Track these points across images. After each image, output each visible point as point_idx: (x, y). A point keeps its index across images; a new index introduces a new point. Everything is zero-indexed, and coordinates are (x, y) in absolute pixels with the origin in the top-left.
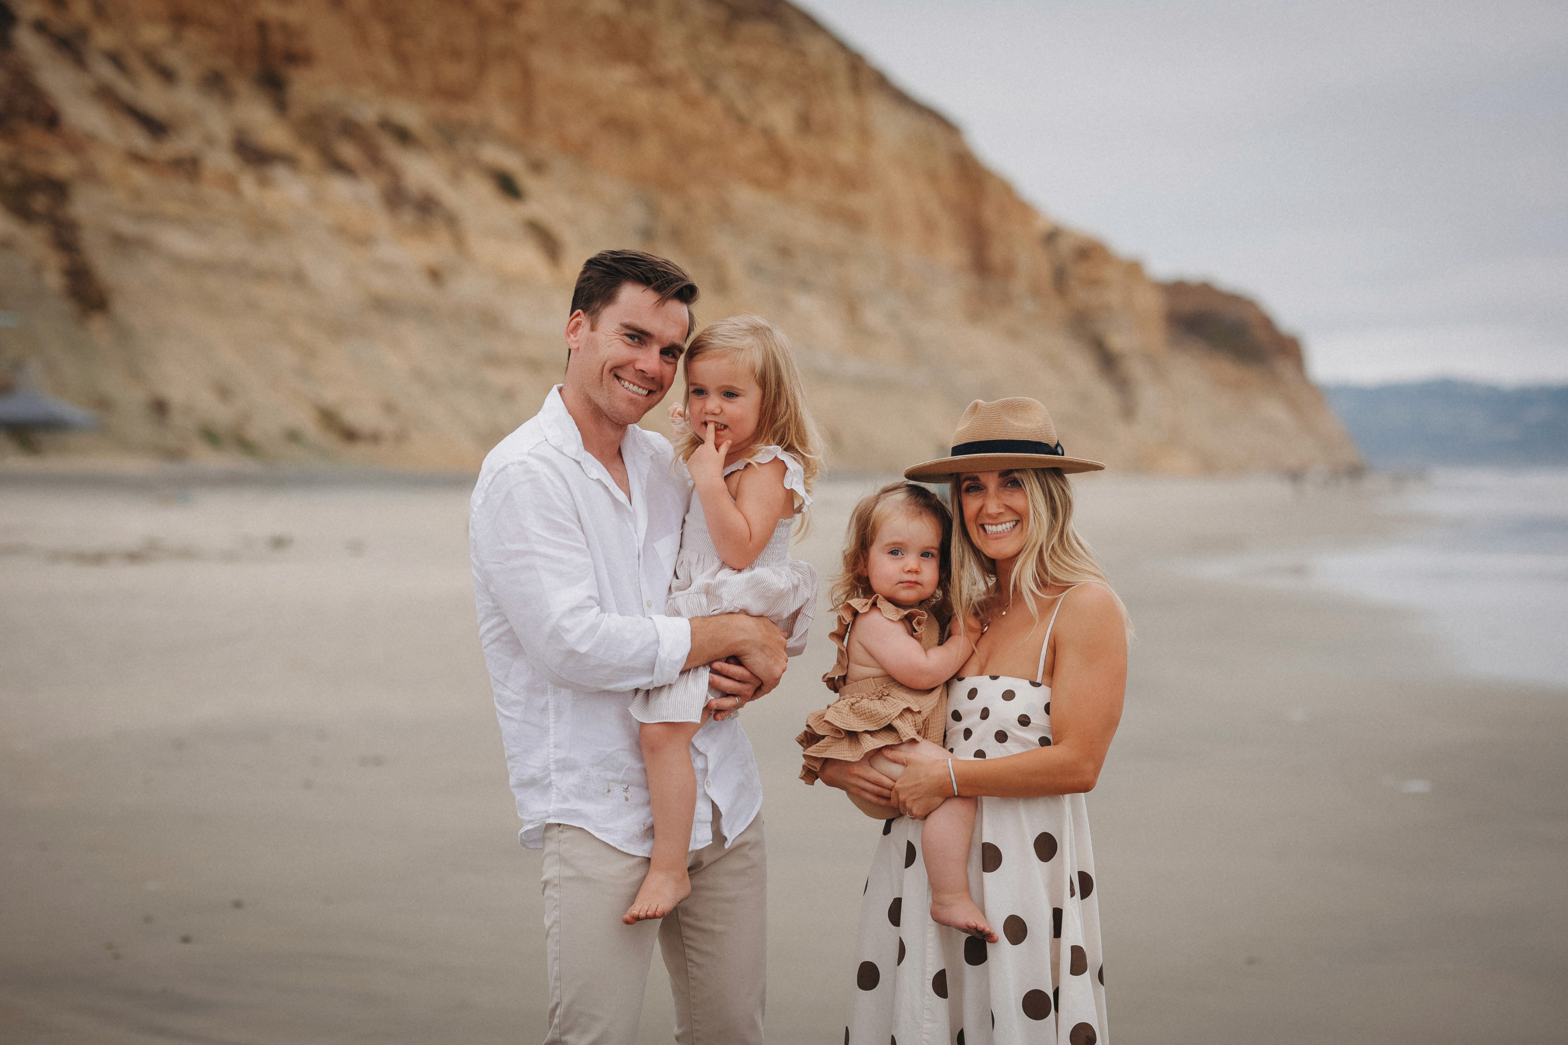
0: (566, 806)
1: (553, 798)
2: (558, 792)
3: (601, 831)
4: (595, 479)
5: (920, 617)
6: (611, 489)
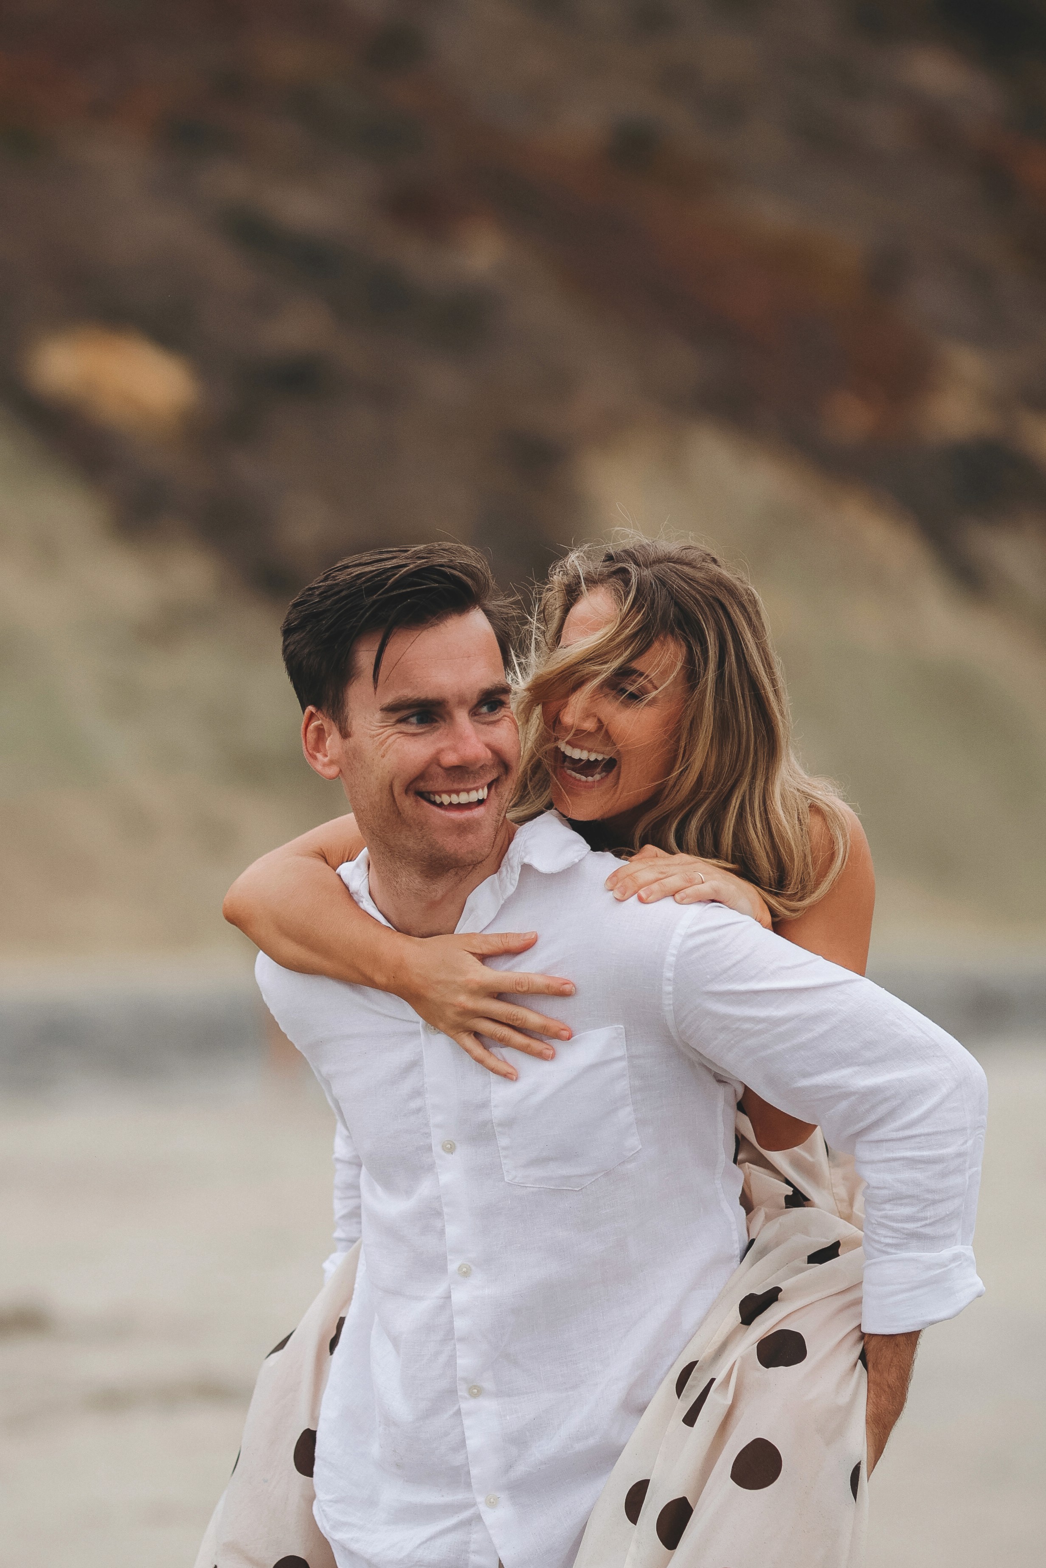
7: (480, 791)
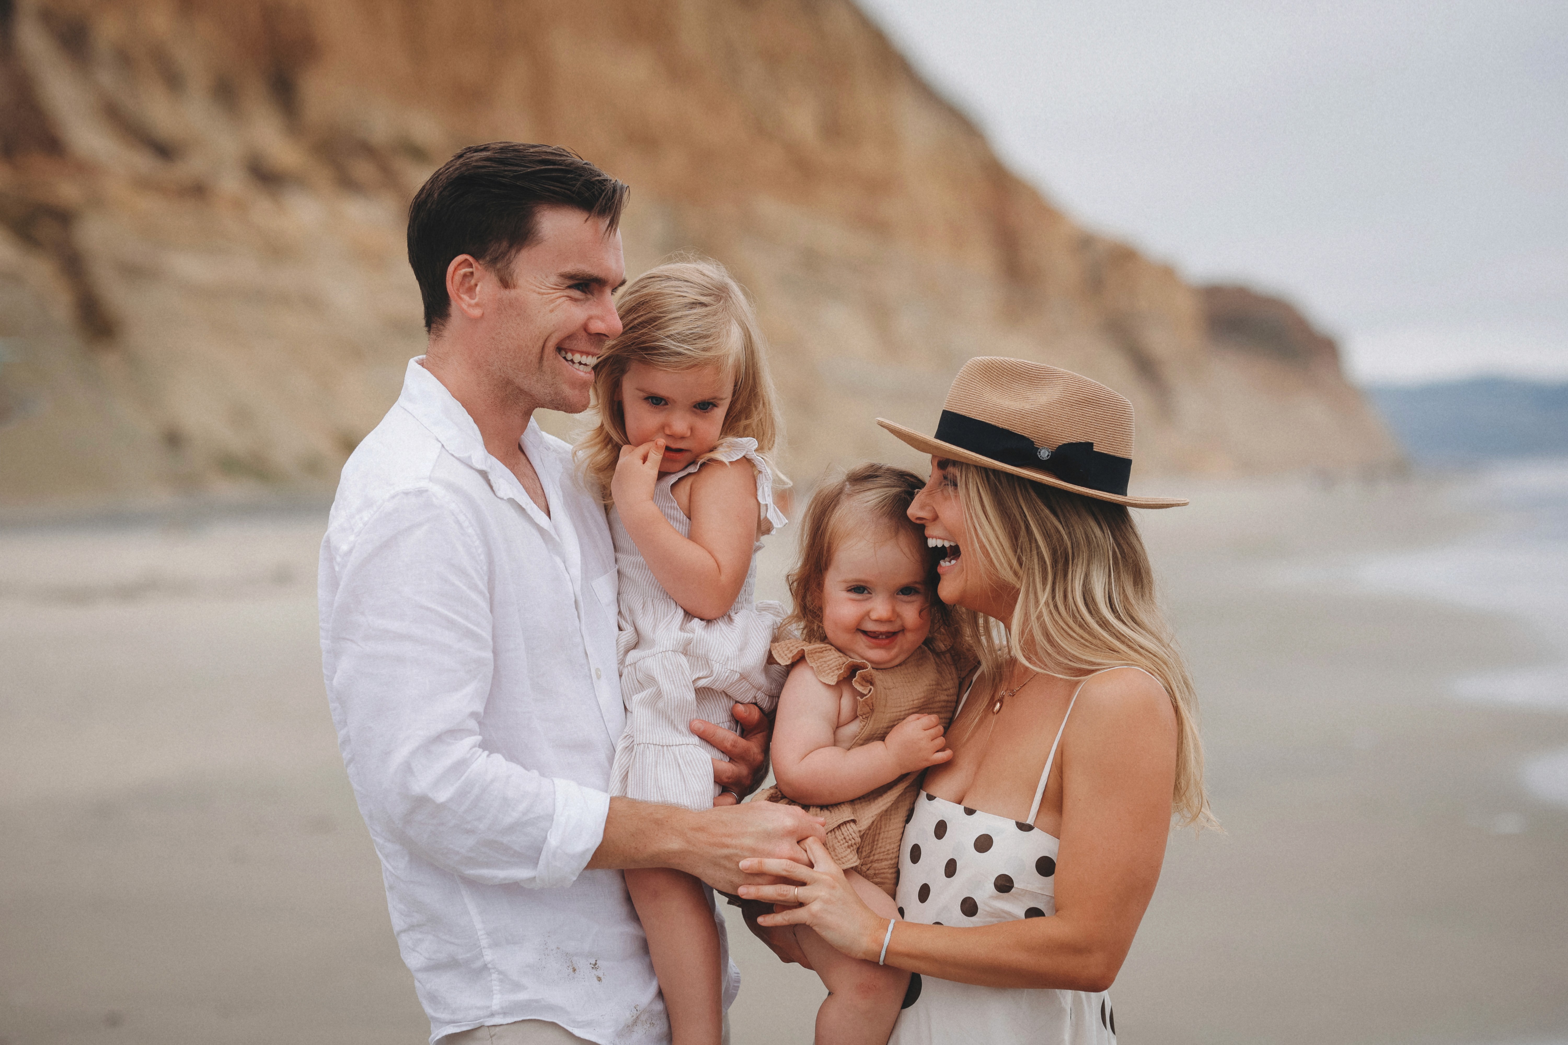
0: (522, 996)
1: (494, 988)
2: (501, 977)
3: (580, 1027)
4: (505, 498)
5: (861, 671)
6: (529, 511)
7: (590, 357)
